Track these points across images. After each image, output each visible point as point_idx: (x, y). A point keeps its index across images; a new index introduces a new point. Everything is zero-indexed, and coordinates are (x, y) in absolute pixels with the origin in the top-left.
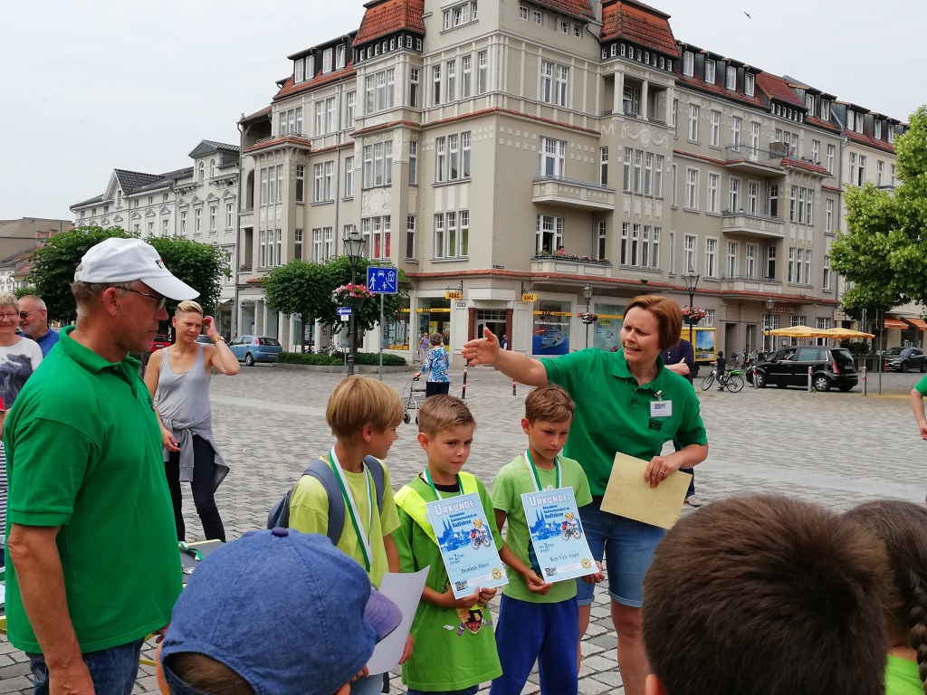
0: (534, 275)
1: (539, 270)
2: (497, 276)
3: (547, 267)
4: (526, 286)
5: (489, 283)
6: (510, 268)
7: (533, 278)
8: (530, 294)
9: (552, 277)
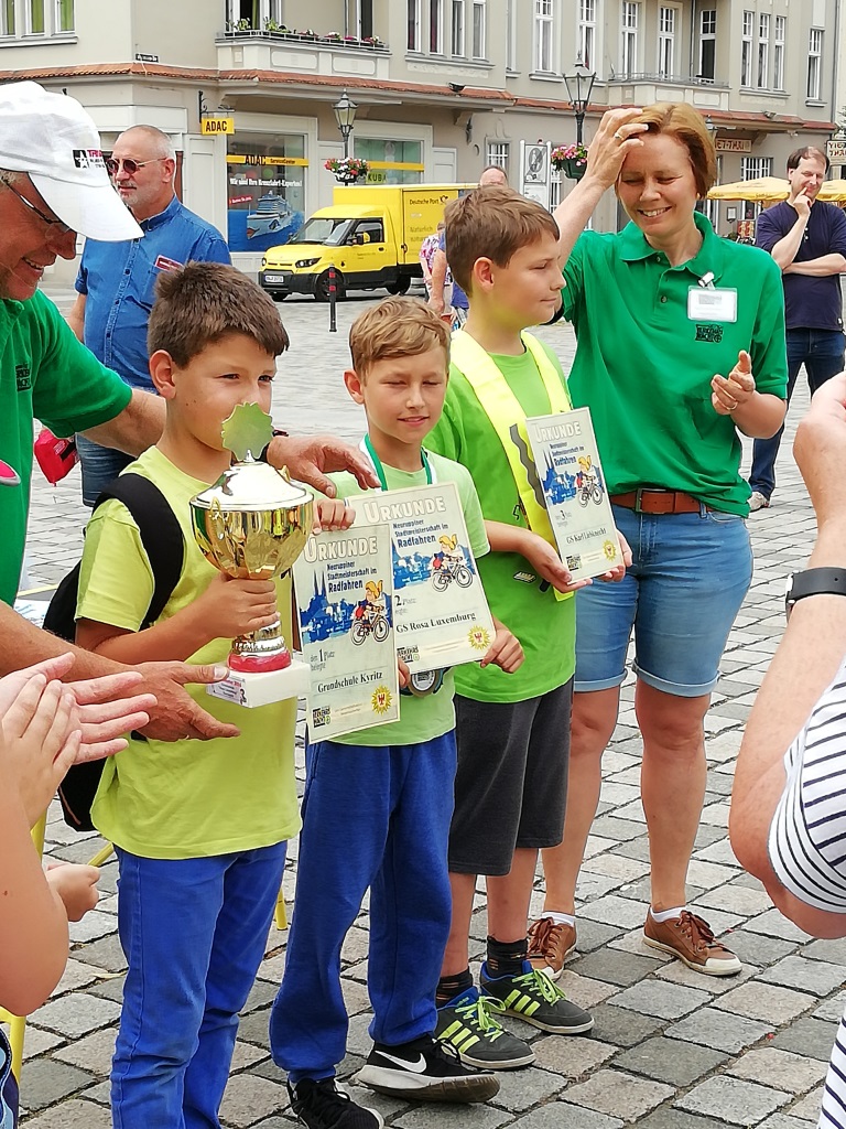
0: (224, 75)
1: (235, 63)
2: (146, 77)
3: (255, 58)
4: (210, 101)
5: (127, 93)
6: (172, 58)
7: (223, 83)
8: (218, 118)
9: (266, 78)
